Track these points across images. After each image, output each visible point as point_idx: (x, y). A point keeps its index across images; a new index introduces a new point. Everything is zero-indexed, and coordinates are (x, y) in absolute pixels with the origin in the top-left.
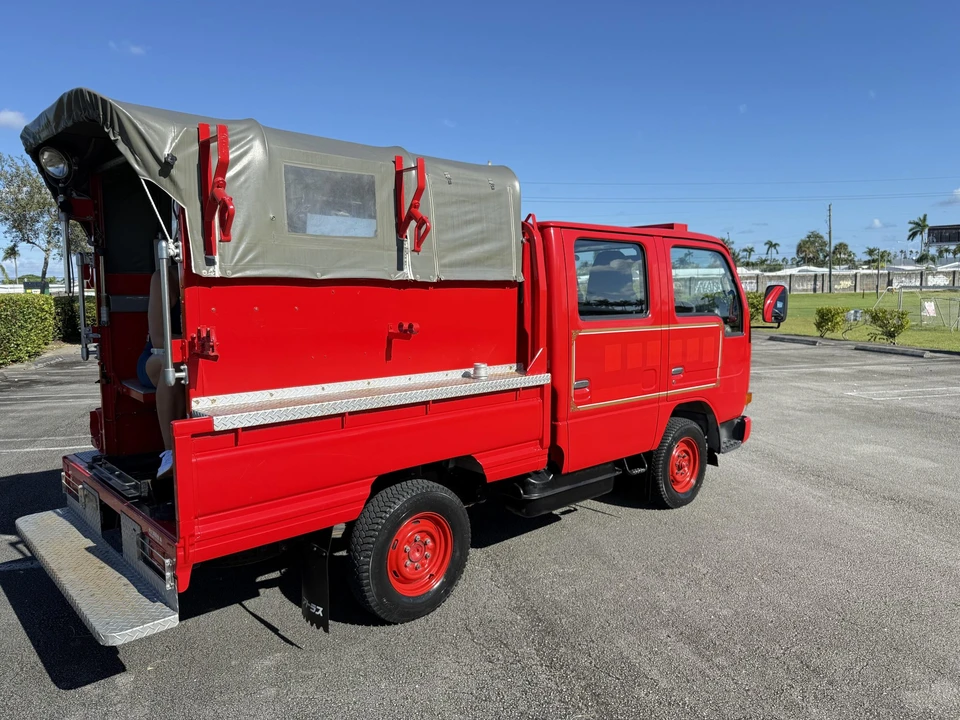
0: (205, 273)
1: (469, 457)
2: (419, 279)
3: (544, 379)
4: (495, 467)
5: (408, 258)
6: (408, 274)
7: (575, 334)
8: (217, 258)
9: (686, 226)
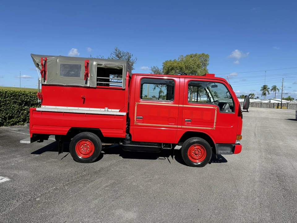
0: (43, 83)
1: (99, 129)
2: (91, 86)
3: (124, 114)
4: (106, 132)
5: (88, 82)
6: (88, 85)
7: (137, 103)
8: (46, 81)
9: (214, 75)
